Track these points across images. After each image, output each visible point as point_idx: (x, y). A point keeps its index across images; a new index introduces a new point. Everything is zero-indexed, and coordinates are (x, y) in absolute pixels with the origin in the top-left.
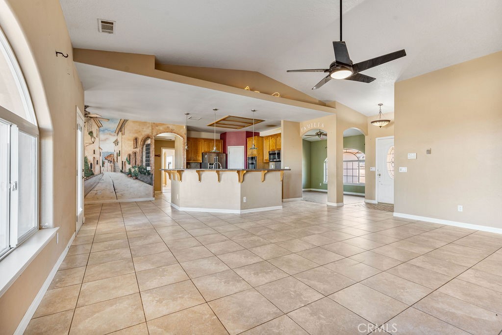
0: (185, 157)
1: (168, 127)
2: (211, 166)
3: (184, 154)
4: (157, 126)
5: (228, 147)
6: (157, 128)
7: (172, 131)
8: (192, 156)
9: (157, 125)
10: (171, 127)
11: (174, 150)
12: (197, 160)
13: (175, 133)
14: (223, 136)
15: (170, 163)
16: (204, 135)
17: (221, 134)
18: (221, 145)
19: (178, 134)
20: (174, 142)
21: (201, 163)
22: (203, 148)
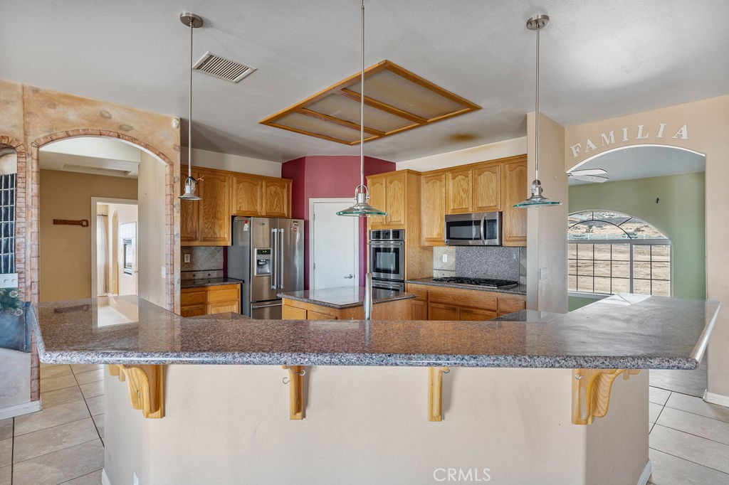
0: (177, 229)
1: (105, 117)
2: (263, 257)
3: (173, 219)
4: (54, 106)
5: (311, 200)
6: (51, 112)
7: (120, 133)
8: (201, 224)
9: (51, 101)
10: (117, 116)
11: (136, 207)
12: (215, 239)
13: (133, 140)
14: (294, 170)
15: (130, 241)
16: (236, 163)
17: (284, 165)
18: (285, 195)
19: (146, 146)
20: (134, 182)
21: (226, 248)
22: (233, 201)
